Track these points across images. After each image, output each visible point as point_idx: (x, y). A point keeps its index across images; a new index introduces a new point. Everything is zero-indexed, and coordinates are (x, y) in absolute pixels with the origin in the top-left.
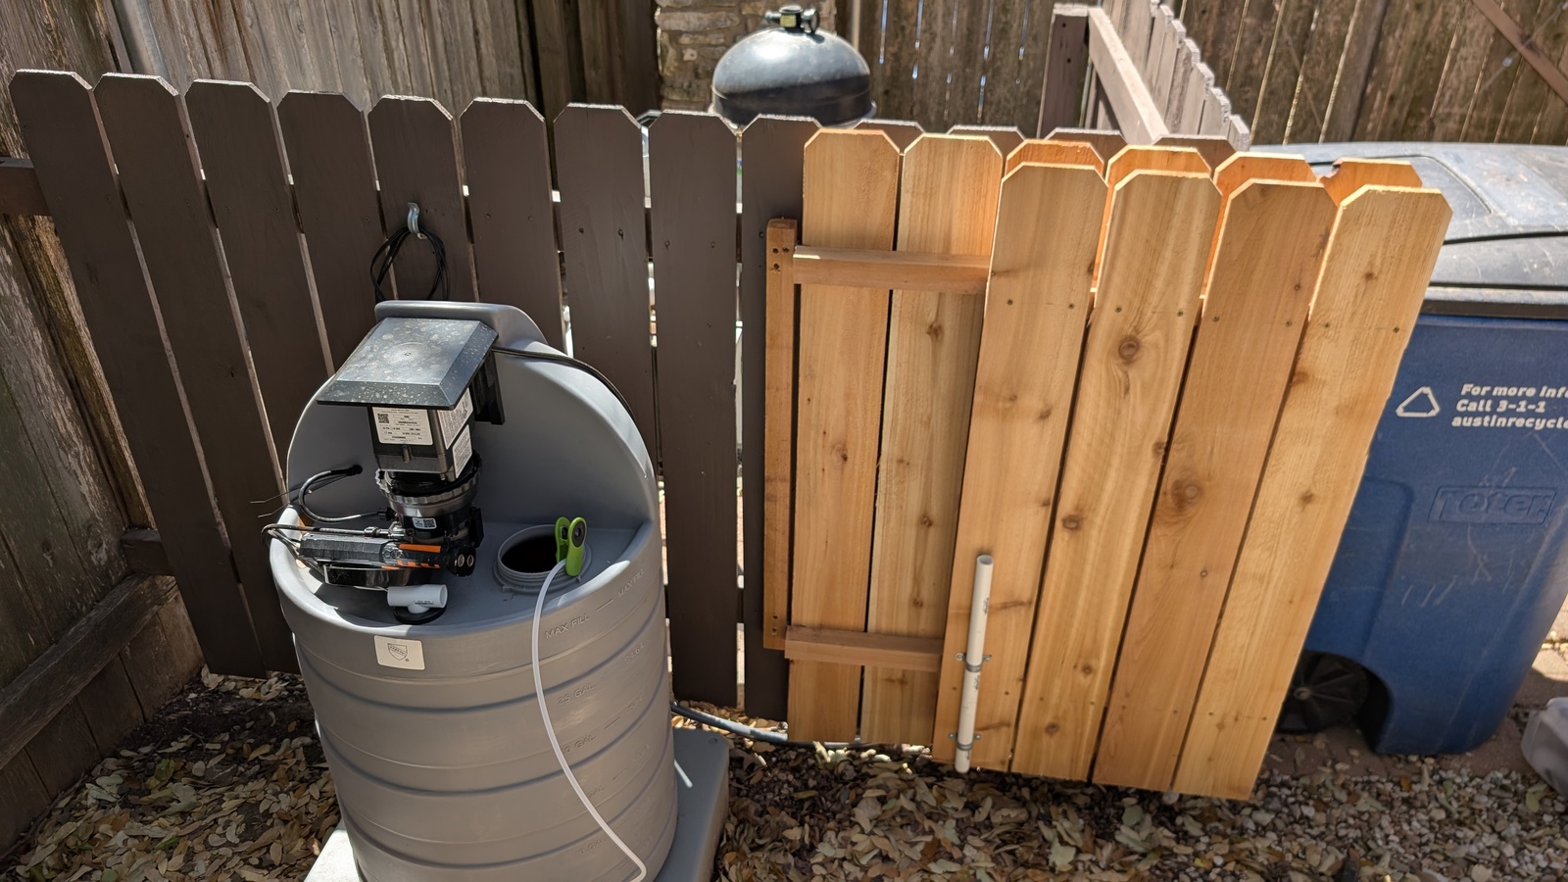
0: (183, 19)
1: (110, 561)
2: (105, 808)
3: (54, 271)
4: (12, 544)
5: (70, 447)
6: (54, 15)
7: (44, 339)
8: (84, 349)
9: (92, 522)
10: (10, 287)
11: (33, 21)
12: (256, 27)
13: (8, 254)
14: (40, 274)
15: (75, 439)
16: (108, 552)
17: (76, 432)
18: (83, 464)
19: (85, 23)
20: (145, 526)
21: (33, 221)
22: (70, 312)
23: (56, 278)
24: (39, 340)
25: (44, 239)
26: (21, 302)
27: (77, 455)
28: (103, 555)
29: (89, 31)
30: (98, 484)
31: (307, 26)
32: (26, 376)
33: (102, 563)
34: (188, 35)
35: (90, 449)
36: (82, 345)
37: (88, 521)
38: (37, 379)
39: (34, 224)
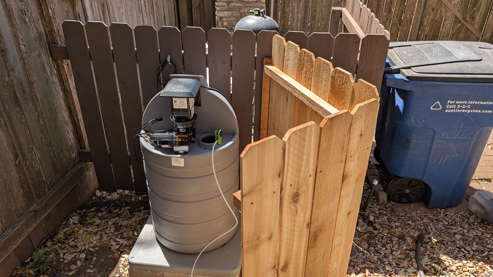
0: (96, 10)
1: (76, 157)
2: (75, 224)
3: (67, 76)
4: (54, 149)
5: (68, 124)
6: (67, 8)
7: (63, 94)
8: (73, 97)
9: (72, 146)
10: (56, 79)
11: (63, 9)
12: (112, 13)
13: (56, 70)
14: (63, 76)
15: (69, 122)
16: (75, 155)
17: (69, 120)
18: (70, 129)
19: (74, 10)
20: (85, 148)
21: (63, 62)
22: (70, 87)
23: (67, 78)
24: (62, 94)
25: (65, 67)
26: (58, 84)
27: (69, 127)
28: (74, 155)
29: (75, 12)
30: (74, 135)
31: (124, 14)
32: (59, 104)
33: (74, 157)
34: (97, 15)
35: (72, 125)
36: (72, 96)
37: (71, 146)
38: (61, 105)
39: (63, 63)
